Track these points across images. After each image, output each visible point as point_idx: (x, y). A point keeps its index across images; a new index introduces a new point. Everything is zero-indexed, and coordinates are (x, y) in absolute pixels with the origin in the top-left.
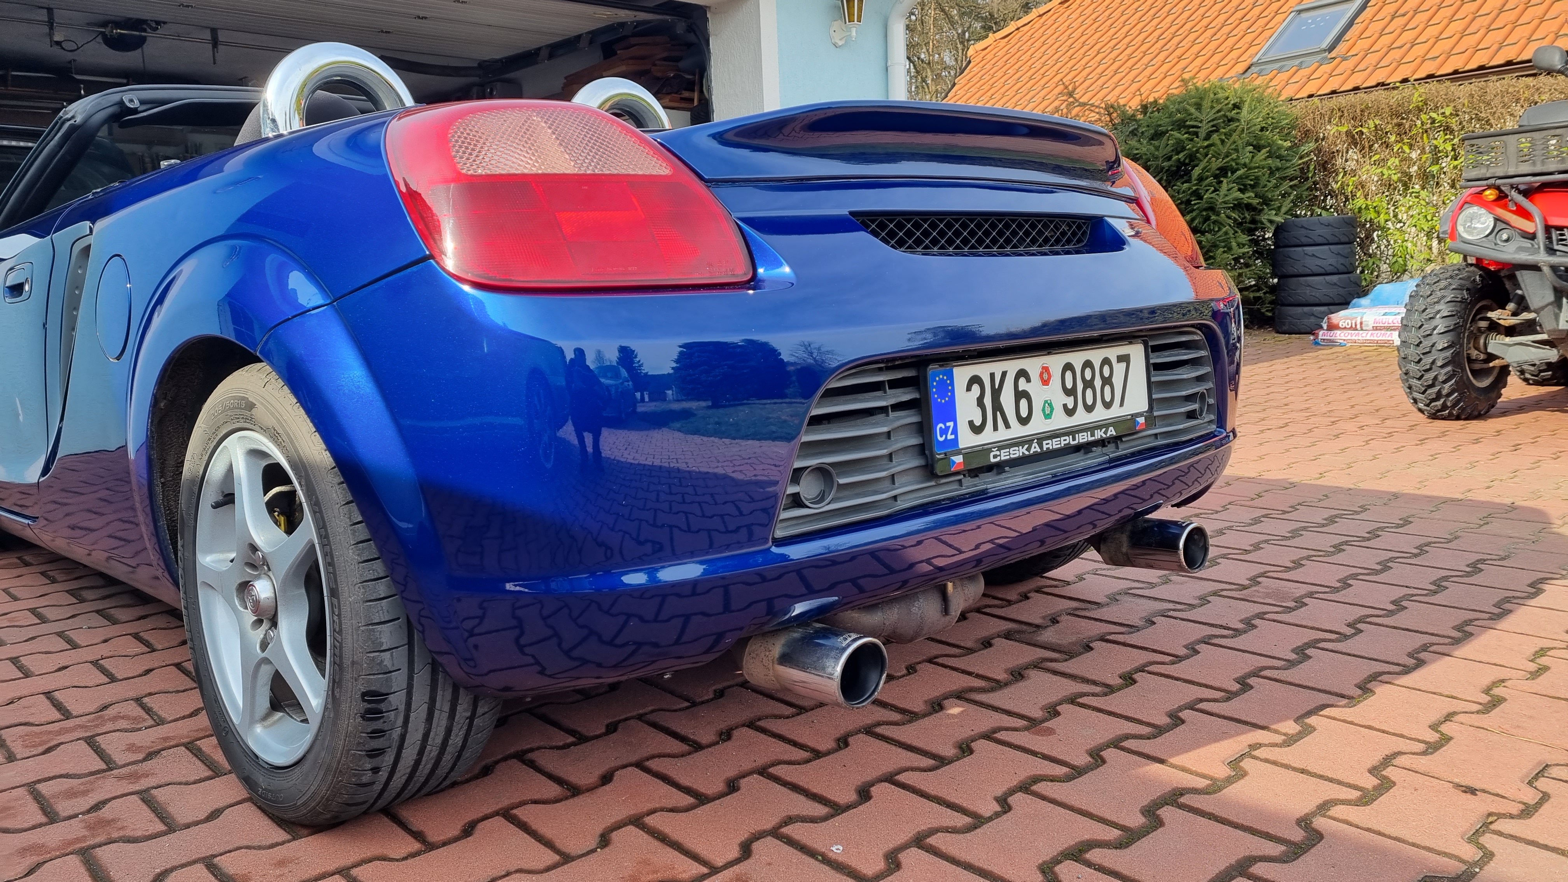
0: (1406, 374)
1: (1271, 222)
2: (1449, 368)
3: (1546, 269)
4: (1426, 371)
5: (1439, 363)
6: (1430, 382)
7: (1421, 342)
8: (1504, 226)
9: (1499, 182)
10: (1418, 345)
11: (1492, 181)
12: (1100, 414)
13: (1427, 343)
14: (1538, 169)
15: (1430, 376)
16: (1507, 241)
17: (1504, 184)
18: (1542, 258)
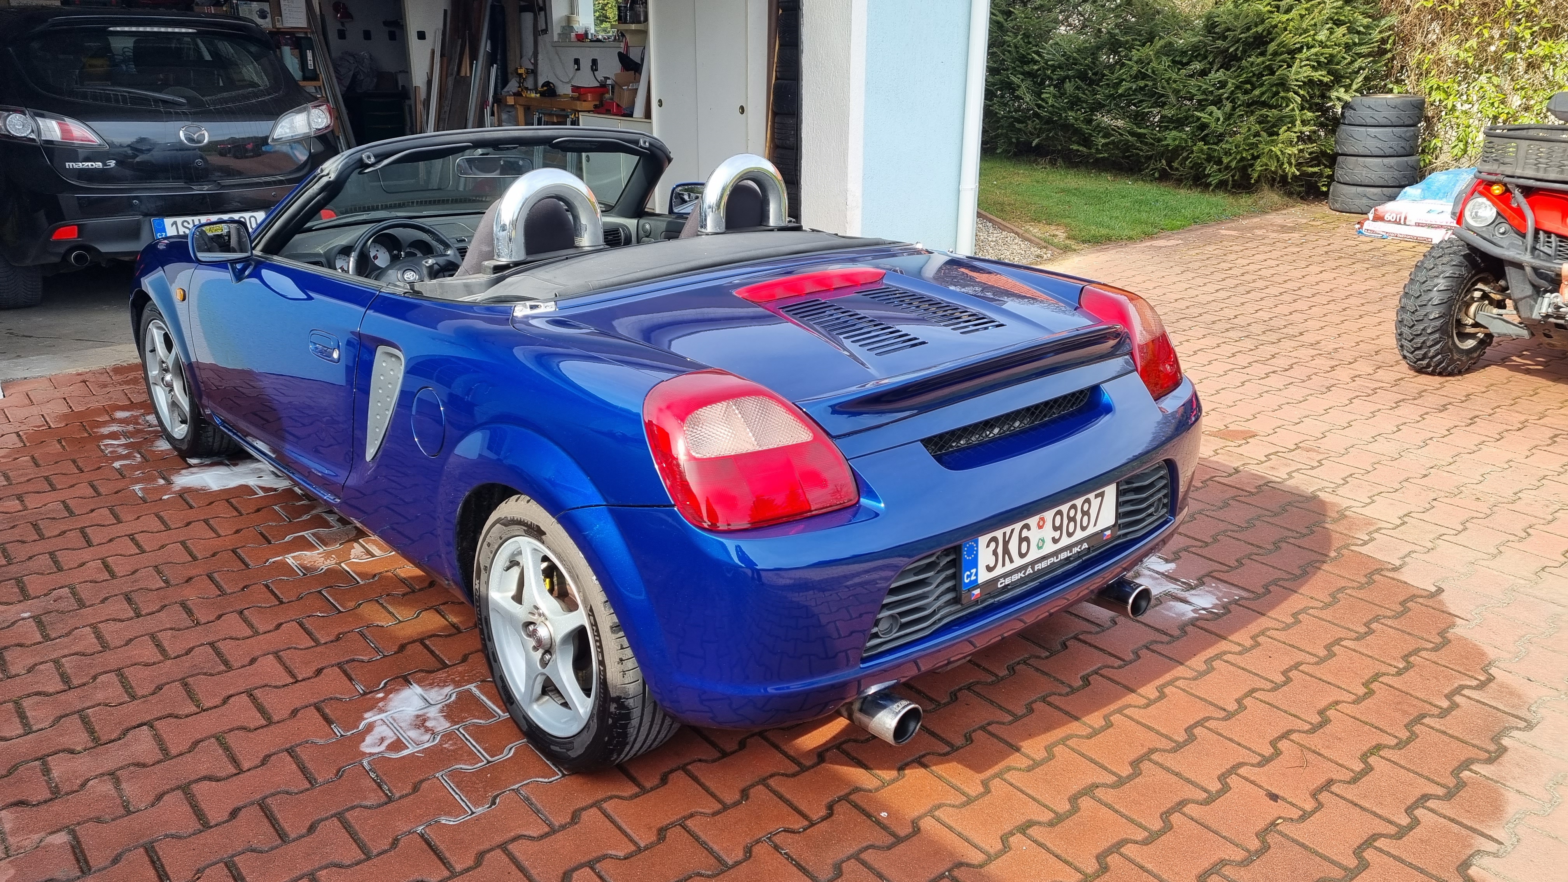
0: (1400, 335)
1: (1339, 99)
2: (1437, 335)
3: (1528, 270)
4: (1417, 335)
5: (1429, 331)
6: (1419, 345)
7: (1416, 310)
8: (1503, 220)
9: (1507, 180)
10: (1413, 313)
11: (1500, 177)
12: (1079, 535)
13: (1422, 312)
14: (1540, 175)
15: (1420, 340)
16: (1503, 234)
17: (1511, 183)
18: (1526, 258)
